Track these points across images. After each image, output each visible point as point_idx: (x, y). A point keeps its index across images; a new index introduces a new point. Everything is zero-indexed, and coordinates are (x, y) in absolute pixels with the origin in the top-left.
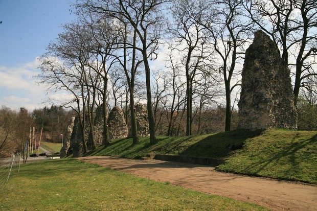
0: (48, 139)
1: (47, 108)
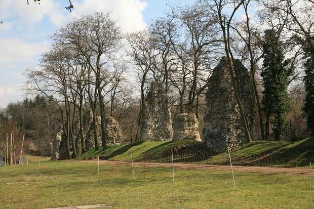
0: (32, 151)
1: (29, 100)
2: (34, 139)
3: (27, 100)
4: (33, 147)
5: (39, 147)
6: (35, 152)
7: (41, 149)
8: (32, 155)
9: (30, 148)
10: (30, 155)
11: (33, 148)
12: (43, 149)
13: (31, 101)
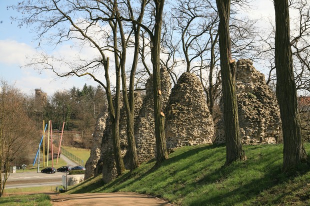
0: (76, 143)
1: (77, 89)
2: (79, 130)
3: (74, 89)
4: (77, 138)
5: (84, 138)
6: (79, 144)
7: (85, 141)
8: (76, 147)
9: (74, 140)
10: (74, 146)
11: (77, 140)
12: (88, 141)
13: (78, 90)
